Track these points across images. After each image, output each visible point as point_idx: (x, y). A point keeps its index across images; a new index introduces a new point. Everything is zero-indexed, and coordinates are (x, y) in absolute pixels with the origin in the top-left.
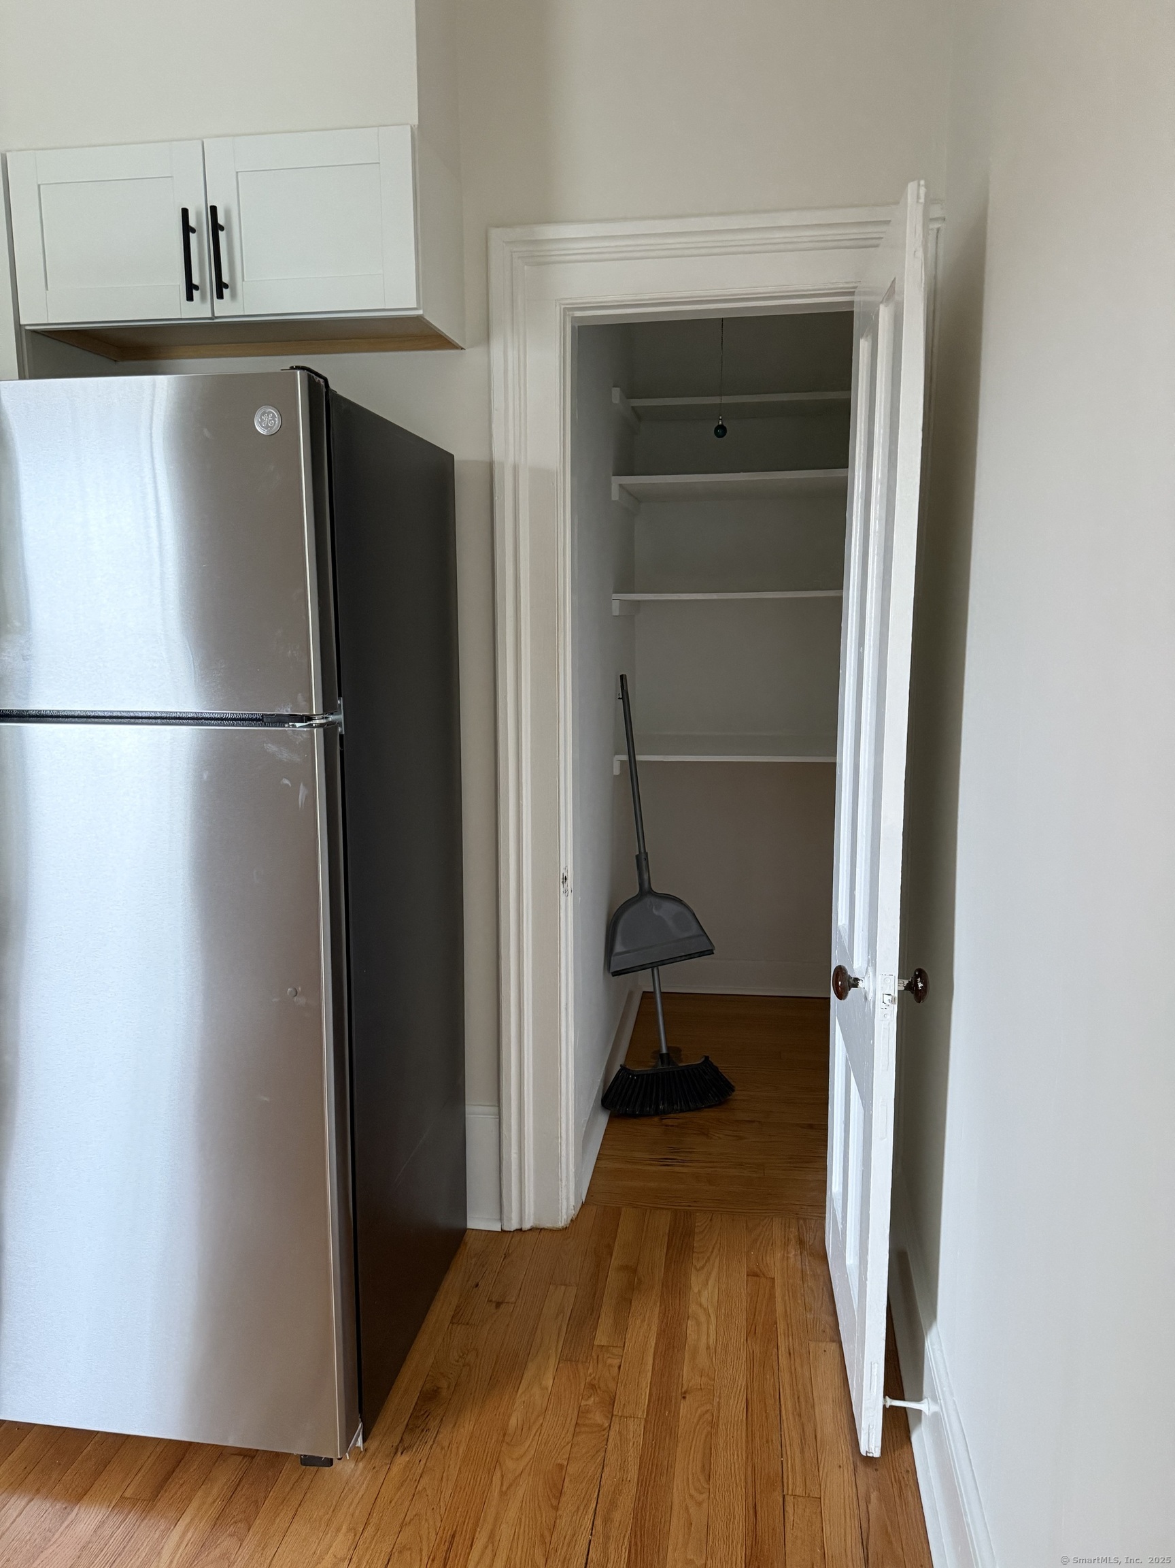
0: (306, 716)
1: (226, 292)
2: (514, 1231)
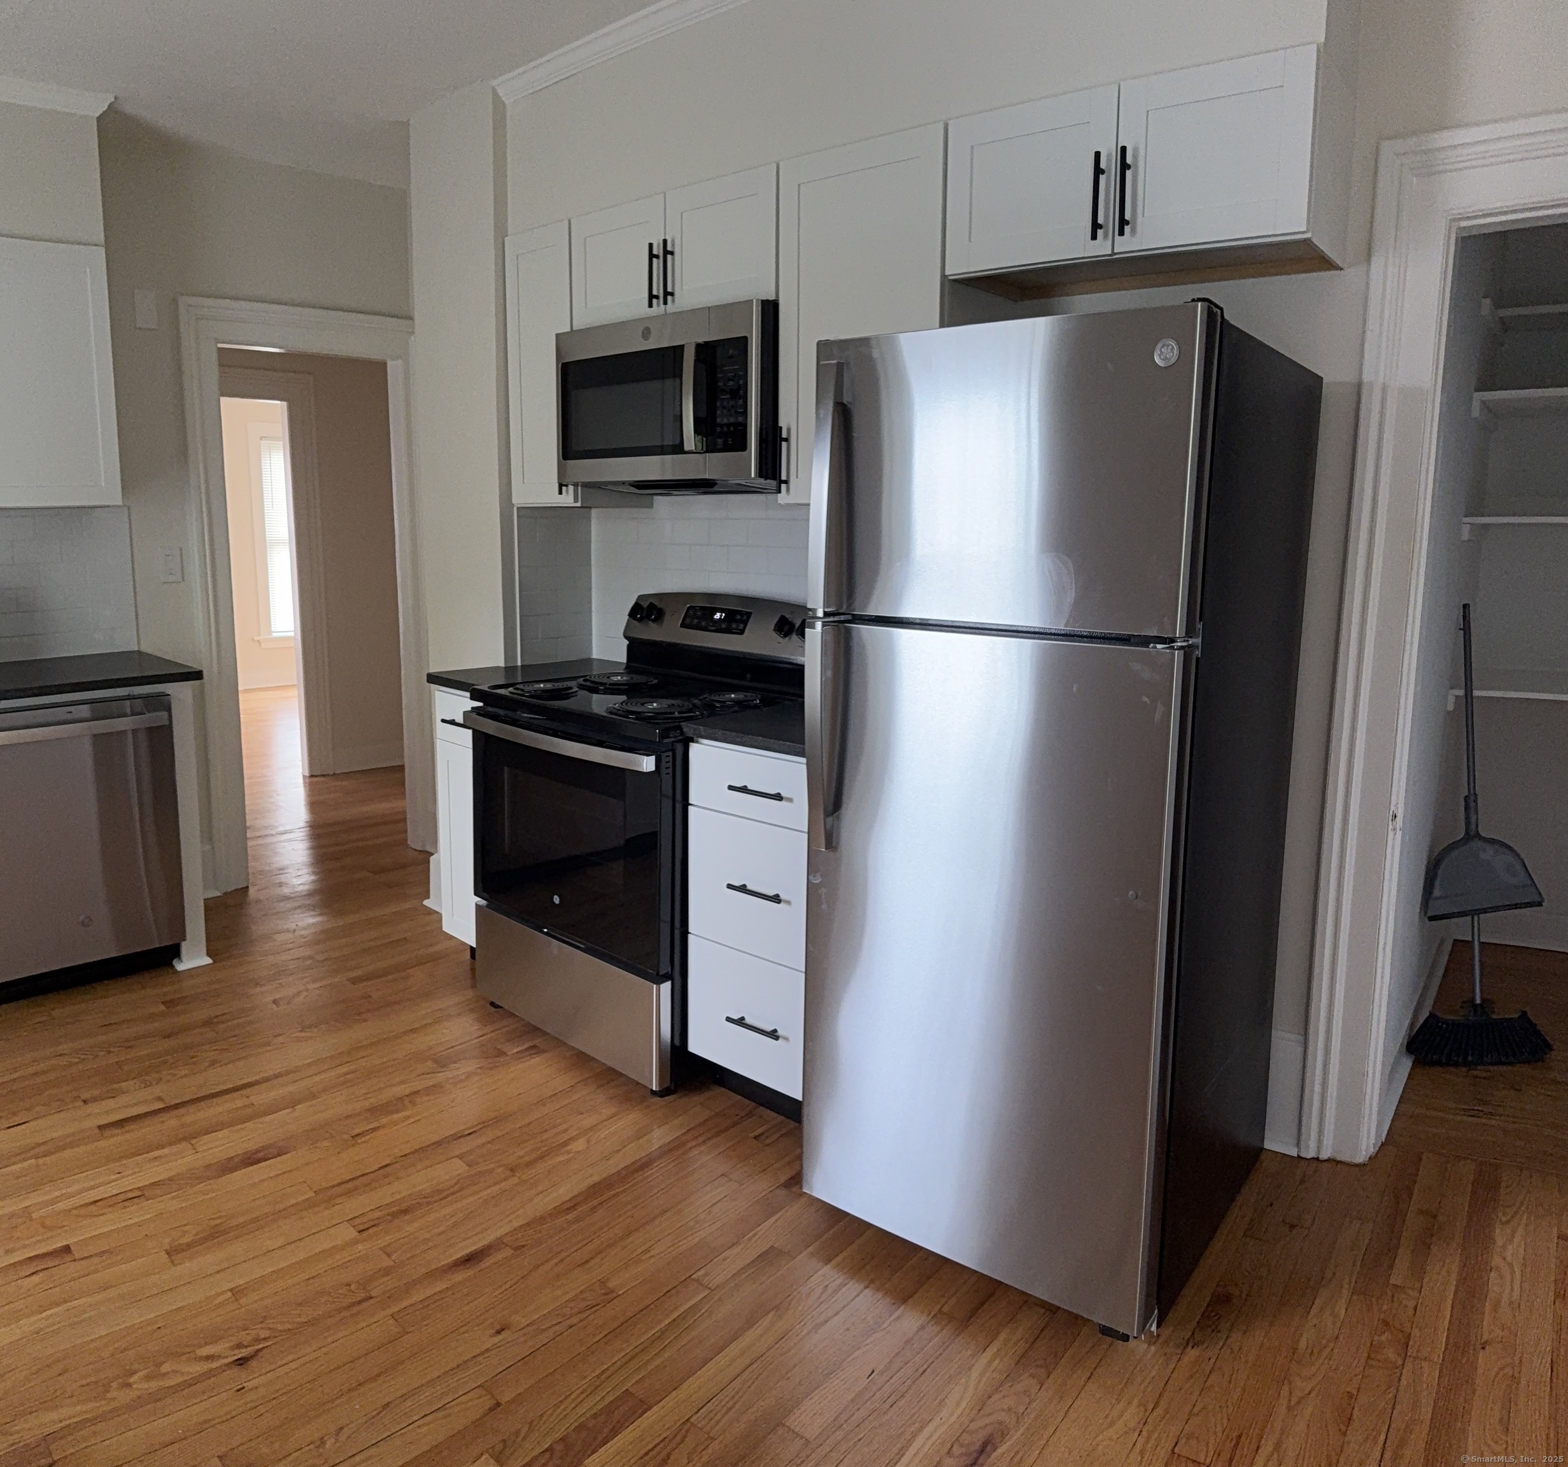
0: (1169, 638)
1: (1127, 229)
2: (1310, 1159)
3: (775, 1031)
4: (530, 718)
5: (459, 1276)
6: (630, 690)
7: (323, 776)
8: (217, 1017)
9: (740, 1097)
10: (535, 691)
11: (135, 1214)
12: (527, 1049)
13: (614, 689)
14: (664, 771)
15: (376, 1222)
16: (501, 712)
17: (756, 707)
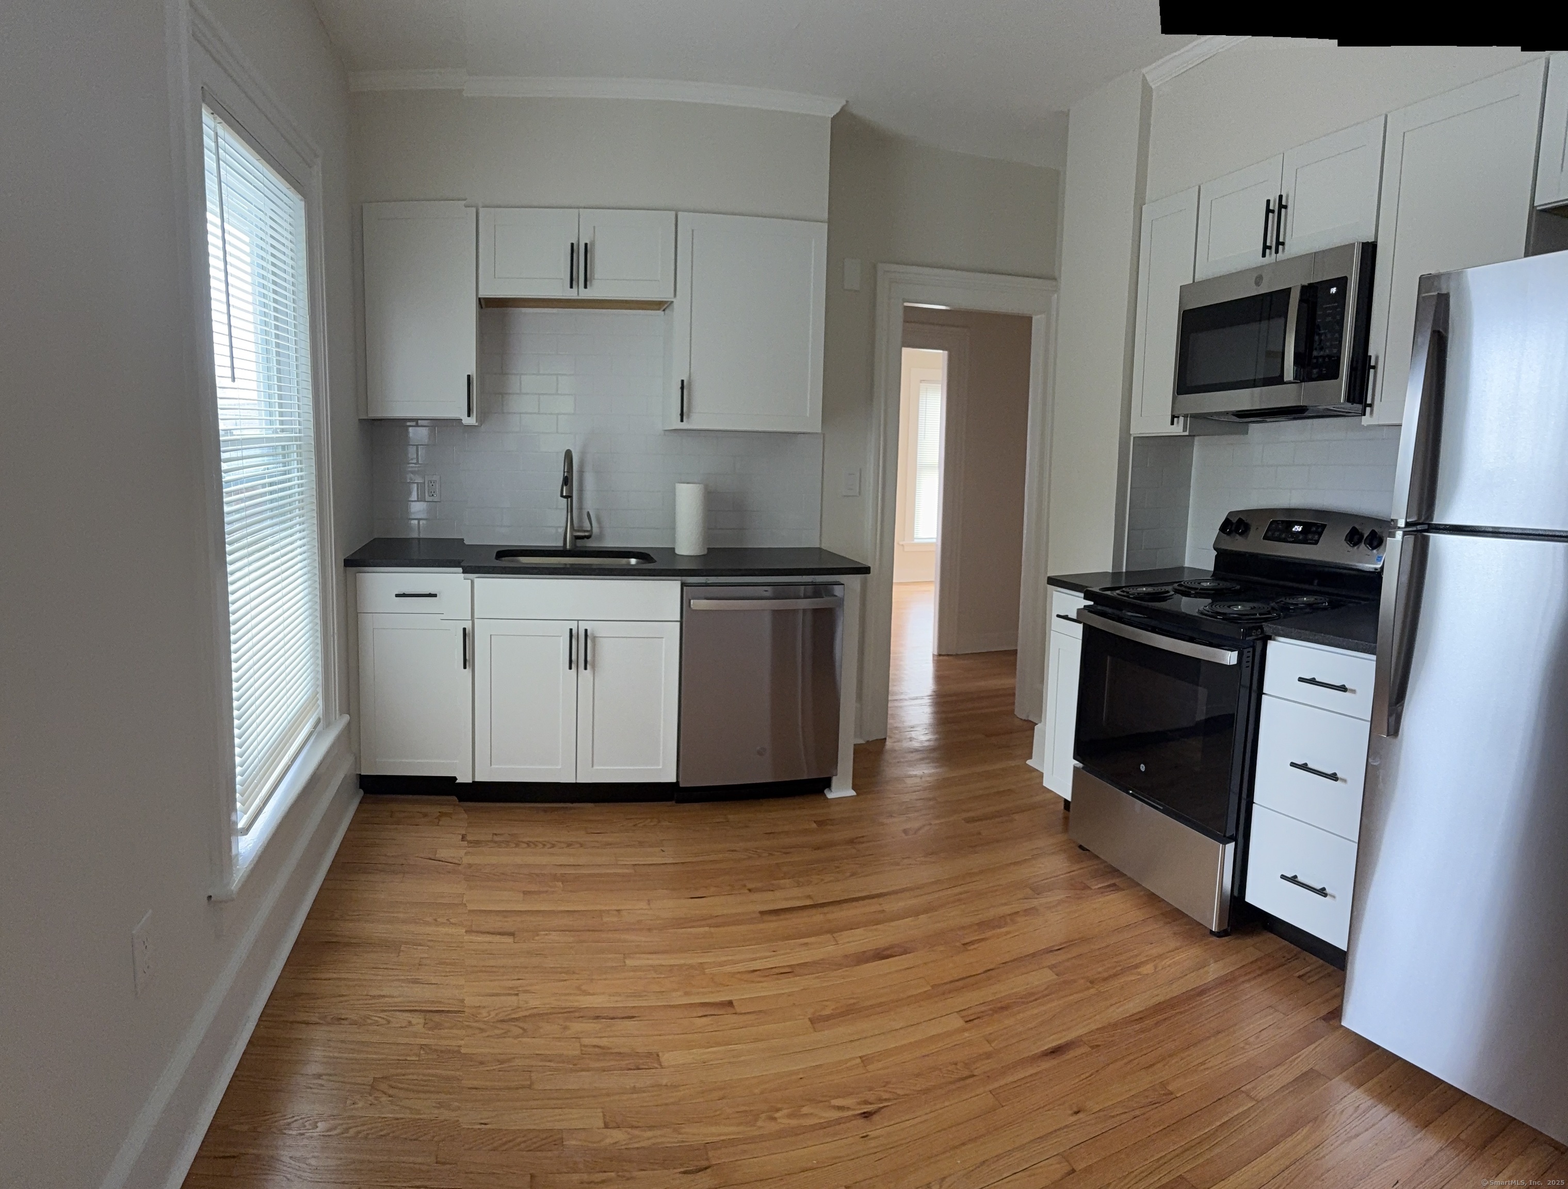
3: (1324, 889)
4: (1132, 616)
5: (1046, 1064)
6: (1216, 595)
7: (948, 655)
8: (857, 838)
9: (1287, 943)
10: (1138, 593)
11: (787, 986)
12: (1109, 886)
13: (1202, 593)
14: (1244, 664)
15: (979, 1015)
16: (1109, 610)
17: (1325, 609)
